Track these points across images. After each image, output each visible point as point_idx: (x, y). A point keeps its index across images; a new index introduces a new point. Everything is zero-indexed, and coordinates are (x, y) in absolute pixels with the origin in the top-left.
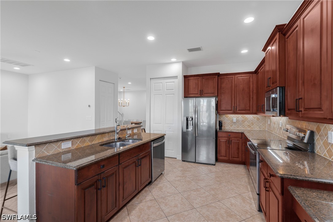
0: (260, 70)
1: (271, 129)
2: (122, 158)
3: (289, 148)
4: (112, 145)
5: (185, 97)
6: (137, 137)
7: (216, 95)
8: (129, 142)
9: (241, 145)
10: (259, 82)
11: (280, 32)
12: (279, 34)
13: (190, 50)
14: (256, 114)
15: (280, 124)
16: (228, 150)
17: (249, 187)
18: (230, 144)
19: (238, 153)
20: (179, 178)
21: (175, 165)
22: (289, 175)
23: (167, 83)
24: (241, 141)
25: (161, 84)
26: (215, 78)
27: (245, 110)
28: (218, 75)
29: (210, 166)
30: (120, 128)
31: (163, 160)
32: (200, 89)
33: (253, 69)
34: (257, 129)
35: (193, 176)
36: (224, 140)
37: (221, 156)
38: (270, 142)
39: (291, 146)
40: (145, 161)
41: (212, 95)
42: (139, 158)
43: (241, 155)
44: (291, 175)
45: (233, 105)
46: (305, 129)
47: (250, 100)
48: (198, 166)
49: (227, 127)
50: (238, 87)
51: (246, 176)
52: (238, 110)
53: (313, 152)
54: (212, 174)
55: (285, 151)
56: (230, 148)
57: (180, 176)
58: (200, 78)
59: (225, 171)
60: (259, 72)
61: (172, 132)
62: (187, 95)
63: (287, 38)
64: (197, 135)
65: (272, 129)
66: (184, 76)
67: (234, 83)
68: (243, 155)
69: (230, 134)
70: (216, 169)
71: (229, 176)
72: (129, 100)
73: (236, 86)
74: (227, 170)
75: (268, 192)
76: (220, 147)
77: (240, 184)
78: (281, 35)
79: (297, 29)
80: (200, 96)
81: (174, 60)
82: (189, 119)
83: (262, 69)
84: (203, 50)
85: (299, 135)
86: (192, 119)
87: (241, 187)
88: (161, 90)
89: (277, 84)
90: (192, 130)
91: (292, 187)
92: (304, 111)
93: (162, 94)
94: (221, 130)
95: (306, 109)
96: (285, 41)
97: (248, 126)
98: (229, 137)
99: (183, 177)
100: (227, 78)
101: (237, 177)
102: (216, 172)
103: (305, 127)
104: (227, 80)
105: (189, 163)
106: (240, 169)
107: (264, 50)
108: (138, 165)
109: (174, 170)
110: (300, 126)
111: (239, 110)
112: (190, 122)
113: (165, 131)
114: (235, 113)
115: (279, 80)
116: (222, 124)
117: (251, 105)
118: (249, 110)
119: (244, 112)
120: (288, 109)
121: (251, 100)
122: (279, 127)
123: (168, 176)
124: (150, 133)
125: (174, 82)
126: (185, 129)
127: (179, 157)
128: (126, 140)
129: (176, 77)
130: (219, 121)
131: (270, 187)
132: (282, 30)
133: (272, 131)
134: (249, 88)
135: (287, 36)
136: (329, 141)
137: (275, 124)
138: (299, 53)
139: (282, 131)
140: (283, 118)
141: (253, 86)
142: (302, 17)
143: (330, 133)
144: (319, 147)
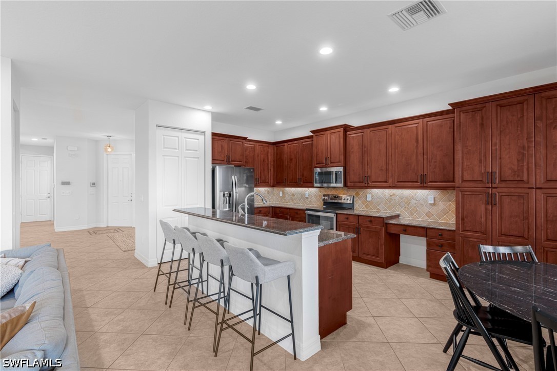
0: (289, 145)
10: (285, 156)
12: (343, 129)
14: (272, 186)
23: (187, 139)
25: (177, 138)
26: (242, 142)
28: (245, 139)
32: (227, 155)
41: (240, 164)
45: (256, 177)
58: (226, 140)
60: (284, 145)
66: (213, 133)
67: (256, 151)
79: (363, 133)
80: (226, 163)
81: (208, 108)
82: (227, 195)
83: (292, 144)
86: (230, 195)
88: (176, 149)
89: (341, 164)
93: (178, 157)
96: (346, 136)
107: (314, 132)
111: (260, 183)
114: (257, 186)
118: (268, 183)
119: (264, 184)
120: (350, 182)
125: (198, 139)
129: (203, 133)
132: (346, 128)
133: (287, 202)
134: (268, 159)
135: (348, 133)
136: (367, 200)
137: (294, 195)
138: (365, 149)
139: (309, 200)
140: (311, 189)
141: (271, 158)
142: (369, 130)
143: (368, 195)
144: (358, 205)
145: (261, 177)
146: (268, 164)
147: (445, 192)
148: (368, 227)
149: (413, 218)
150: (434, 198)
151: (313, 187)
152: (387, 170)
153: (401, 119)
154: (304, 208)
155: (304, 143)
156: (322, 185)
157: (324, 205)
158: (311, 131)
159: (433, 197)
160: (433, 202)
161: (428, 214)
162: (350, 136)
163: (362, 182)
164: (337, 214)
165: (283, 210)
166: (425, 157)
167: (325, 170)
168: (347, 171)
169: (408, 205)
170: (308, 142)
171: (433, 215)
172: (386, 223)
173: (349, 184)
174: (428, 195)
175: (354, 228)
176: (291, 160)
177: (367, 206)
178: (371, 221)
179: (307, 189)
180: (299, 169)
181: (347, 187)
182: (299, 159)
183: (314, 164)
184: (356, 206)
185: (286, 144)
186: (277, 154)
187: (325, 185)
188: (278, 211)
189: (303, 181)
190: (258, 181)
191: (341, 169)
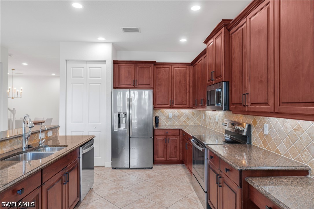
0: (198, 63)
1: (206, 124)
2: (45, 174)
3: (227, 142)
4: (19, 157)
5: (114, 88)
6: (52, 143)
7: (152, 87)
8: (45, 150)
9: (179, 143)
10: (197, 76)
11: (225, 27)
12: (224, 28)
13: (126, 30)
14: (192, 108)
15: (217, 118)
16: (166, 150)
17: (192, 187)
18: (168, 142)
19: (176, 152)
20: (114, 190)
21: (104, 175)
22: (246, 167)
23: (91, 69)
24: (179, 139)
25: (83, 69)
26: (151, 66)
27: (182, 104)
28: (154, 63)
29: (147, 170)
30: (30, 131)
31: (92, 170)
32: (134, 79)
33: (190, 61)
34: (192, 124)
35: (131, 185)
36: (161, 139)
37: (158, 157)
38: (205, 137)
39: (228, 140)
40: (73, 175)
41: (147, 86)
42: (67, 171)
43: (179, 154)
44: (248, 167)
45: (170, 99)
46: (242, 122)
47: (186, 94)
48: (134, 172)
49: (163, 124)
50: (174, 78)
51: (186, 175)
52: (174, 104)
53: (250, 144)
54: (152, 179)
55: (223, 145)
56: (168, 147)
57: (114, 188)
58: (134, 66)
59: (164, 173)
60: (196, 64)
61: (99, 133)
62: (117, 85)
63: (232, 34)
64: (131, 135)
65: (208, 124)
66: (114, 61)
67: (171, 74)
68: (180, 153)
69: (167, 132)
70: (154, 172)
71: (170, 179)
72: (22, 88)
73: (173, 77)
74: (166, 172)
75: (221, 188)
76: (157, 146)
77: (183, 186)
78: (226, 30)
79: (243, 26)
80: (133, 87)
81: (101, 39)
82: (121, 115)
83: (200, 61)
84: (140, 32)
85: (239, 128)
86: (126, 115)
87: (184, 188)
88: (82, 77)
89: (222, 79)
90: (124, 129)
91: (249, 178)
92: (250, 106)
93: (83, 83)
94: (158, 127)
95: (252, 104)
96: (229, 37)
97: (184, 121)
98: (166, 134)
99: (119, 188)
100: (164, 68)
101: (177, 178)
102: (155, 176)
103: (242, 120)
104: (164, 71)
105: (122, 170)
106: (179, 170)
107: (206, 42)
108: (64, 181)
109: (105, 181)
110: (237, 120)
111: (176, 104)
112: (123, 120)
113: (89, 132)
114: (171, 108)
115: (224, 75)
116: (158, 120)
117: (187, 99)
118: (186, 104)
119: (180, 106)
120: (233, 104)
121: (188, 94)
122: (215, 121)
123: (99, 190)
124: (66, 136)
125: (101, 68)
126: (116, 129)
127: (108, 164)
128: (39, 147)
129: (104, 62)
130: (156, 117)
131: (224, 182)
132: (227, 25)
133: (207, 126)
134: (186, 80)
135: (231, 32)
136: (265, 133)
137: (210, 119)
139: (218, 125)
140: (219, 113)
141: (189, 79)
142: (248, 17)
143: (265, 125)
144: (256, 138)
152: (268, 80)
158: (204, 43)
165: (185, 133)
177: (264, 143)
179: (217, 112)
180: (202, 89)
182: (203, 78)
184: (254, 140)
189: (204, 102)
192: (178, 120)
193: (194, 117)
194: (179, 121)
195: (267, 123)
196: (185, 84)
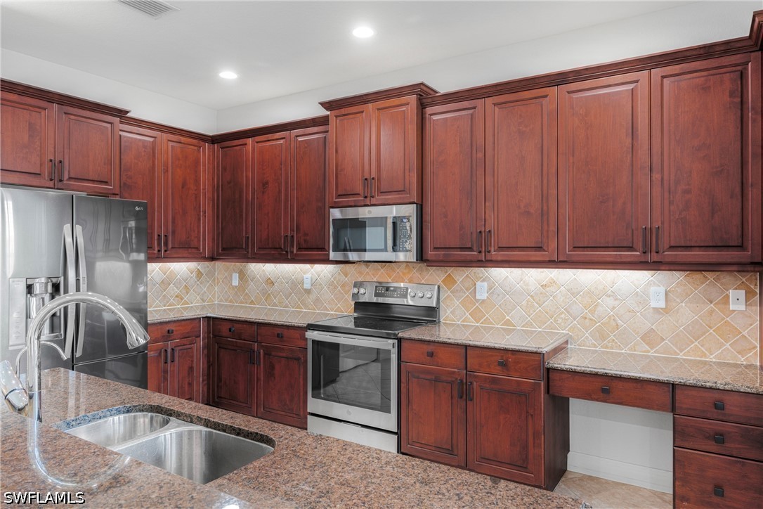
11: (419, 97)
14: (211, 258)
15: (307, 281)
16: (166, 382)
32: (52, 157)
36: (152, 354)
41: (101, 190)
47: (199, 219)
52: (170, 247)
56: (171, 374)
58: (50, 108)
63: (431, 115)
64: (79, 355)
67: (159, 156)
68: (202, 385)
69: (171, 328)
73: (165, 167)
78: (419, 102)
80: (51, 185)
82: (41, 288)
86: (56, 287)
89: (410, 197)
95: (503, 249)
96: (423, 118)
97: (177, 296)
98: (167, 338)
104: (141, 144)
107: (332, 106)
115: (417, 191)
118: (198, 248)
119: (185, 253)
120: (435, 248)
121: (202, 218)
122: (295, 288)
126: (19, 341)
132: (424, 96)
133: (252, 302)
134: (197, 181)
135: (429, 110)
136: (478, 297)
137: (272, 283)
138: (480, 155)
139: (313, 297)
140: (319, 268)
141: (205, 178)
142: (489, 101)
143: (478, 284)
144: (451, 310)
145: (174, 232)
146: (197, 197)
147: (697, 276)
148: (494, 381)
149: (607, 347)
150: (666, 294)
151: (326, 261)
152: (543, 214)
153: (587, 69)
154: (303, 322)
155: (300, 139)
156: (346, 256)
157: (355, 312)
158: (323, 104)
159: (662, 289)
160: (662, 304)
161: (649, 338)
162: (435, 118)
163: (470, 249)
164: (400, 340)
165: (237, 326)
166: (656, 176)
167: (351, 213)
168: (427, 218)
169: (592, 312)
170: (313, 135)
171: (663, 339)
172: (548, 370)
173: (430, 253)
174: (649, 284)
175: (451, 383)
176: (265, 184)
177: (476, 315)
178: (503, 365)
179: (307, 266)
180: (286, 213)
181: (426, 261)
182: (286, 183)
183: (331, 195)
184: (445, 315)
185: (250, 141)
186: (224, 169)
187: (353, 256)
188: (224, 330)
189: (299, 244)
190: (166, 244)
191: (409, 210)
192: (162, 292)
193: (201, 283)
194: (165, 296)
195: (484, 281)
196: (196, 190)
